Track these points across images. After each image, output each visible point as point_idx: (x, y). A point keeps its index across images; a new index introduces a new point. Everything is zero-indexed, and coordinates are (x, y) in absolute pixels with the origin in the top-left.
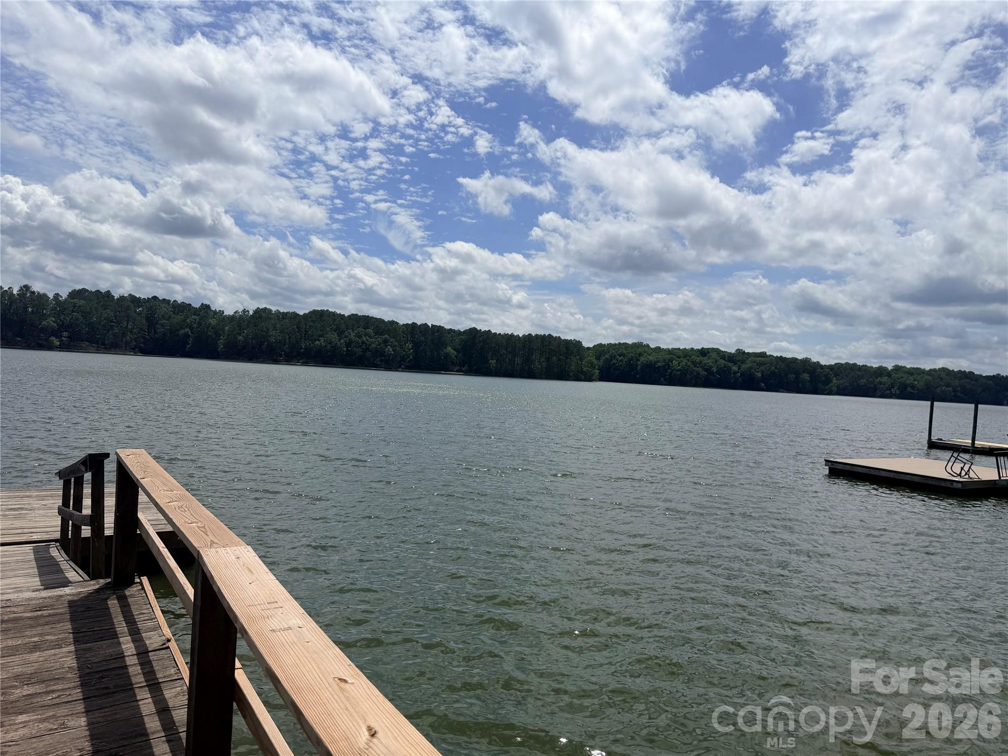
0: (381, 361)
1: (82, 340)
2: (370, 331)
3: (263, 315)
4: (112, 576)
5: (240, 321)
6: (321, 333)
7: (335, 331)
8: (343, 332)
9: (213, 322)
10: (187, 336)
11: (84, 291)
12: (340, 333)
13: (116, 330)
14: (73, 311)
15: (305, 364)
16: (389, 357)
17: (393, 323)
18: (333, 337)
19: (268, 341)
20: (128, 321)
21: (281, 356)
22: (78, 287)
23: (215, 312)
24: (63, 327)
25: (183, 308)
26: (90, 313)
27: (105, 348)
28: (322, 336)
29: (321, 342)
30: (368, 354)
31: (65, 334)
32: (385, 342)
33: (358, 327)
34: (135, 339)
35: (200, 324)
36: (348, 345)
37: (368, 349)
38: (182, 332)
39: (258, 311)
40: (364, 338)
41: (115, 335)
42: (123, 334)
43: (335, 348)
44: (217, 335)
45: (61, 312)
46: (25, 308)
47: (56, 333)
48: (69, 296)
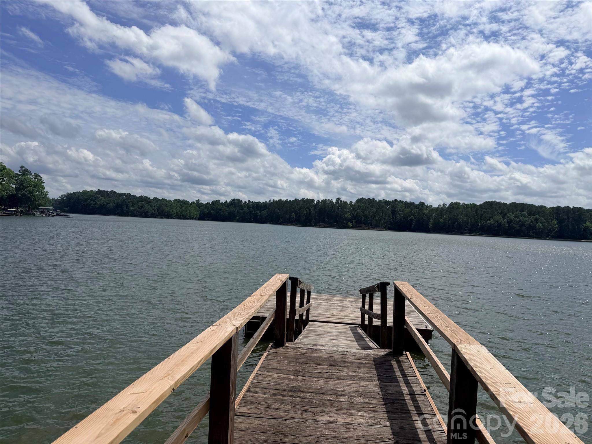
0: (533, 233)
1: (362, 224)
2: (525, 213)
3: (455, 206)
4: (392, 349)
5: (441, 210)
6: (491, 216)
7: (500, 214)
8: (506, 214)
9: (426, 212)
10: (412, 220)
11: (363, 199)
12: (504, 215)
13: (377, 218)
14: (358, 209)
15: (481, 235)
16: (539, 230)
17: (542, 207)
18: (499, 218)
19: (458, 221)
20: (383, 213)
21: (466, 230)
22: (360, 197)
23: (427, 206)
24: (354, 217)
25: (410, 205)
26: (365, 210)
27: (372, 227)
28: (492, 217)
29: (491, 221)
30: (524, 228)
31: (355, 221)
32: (536, 220)
33: (517, 211)
34: (386, 222)
35: (419, 213)
36: (509, 222)
37: (523, 225)
38: (409, 218)
39: (452, 204)
40: (521, 218)
41: (376, 220)
42: (381, 220)
43: (500, 225)
44: (429, 219)
45: (353, 210)
46: (338, 209)
47: (351, 220)
48: (356, 202)
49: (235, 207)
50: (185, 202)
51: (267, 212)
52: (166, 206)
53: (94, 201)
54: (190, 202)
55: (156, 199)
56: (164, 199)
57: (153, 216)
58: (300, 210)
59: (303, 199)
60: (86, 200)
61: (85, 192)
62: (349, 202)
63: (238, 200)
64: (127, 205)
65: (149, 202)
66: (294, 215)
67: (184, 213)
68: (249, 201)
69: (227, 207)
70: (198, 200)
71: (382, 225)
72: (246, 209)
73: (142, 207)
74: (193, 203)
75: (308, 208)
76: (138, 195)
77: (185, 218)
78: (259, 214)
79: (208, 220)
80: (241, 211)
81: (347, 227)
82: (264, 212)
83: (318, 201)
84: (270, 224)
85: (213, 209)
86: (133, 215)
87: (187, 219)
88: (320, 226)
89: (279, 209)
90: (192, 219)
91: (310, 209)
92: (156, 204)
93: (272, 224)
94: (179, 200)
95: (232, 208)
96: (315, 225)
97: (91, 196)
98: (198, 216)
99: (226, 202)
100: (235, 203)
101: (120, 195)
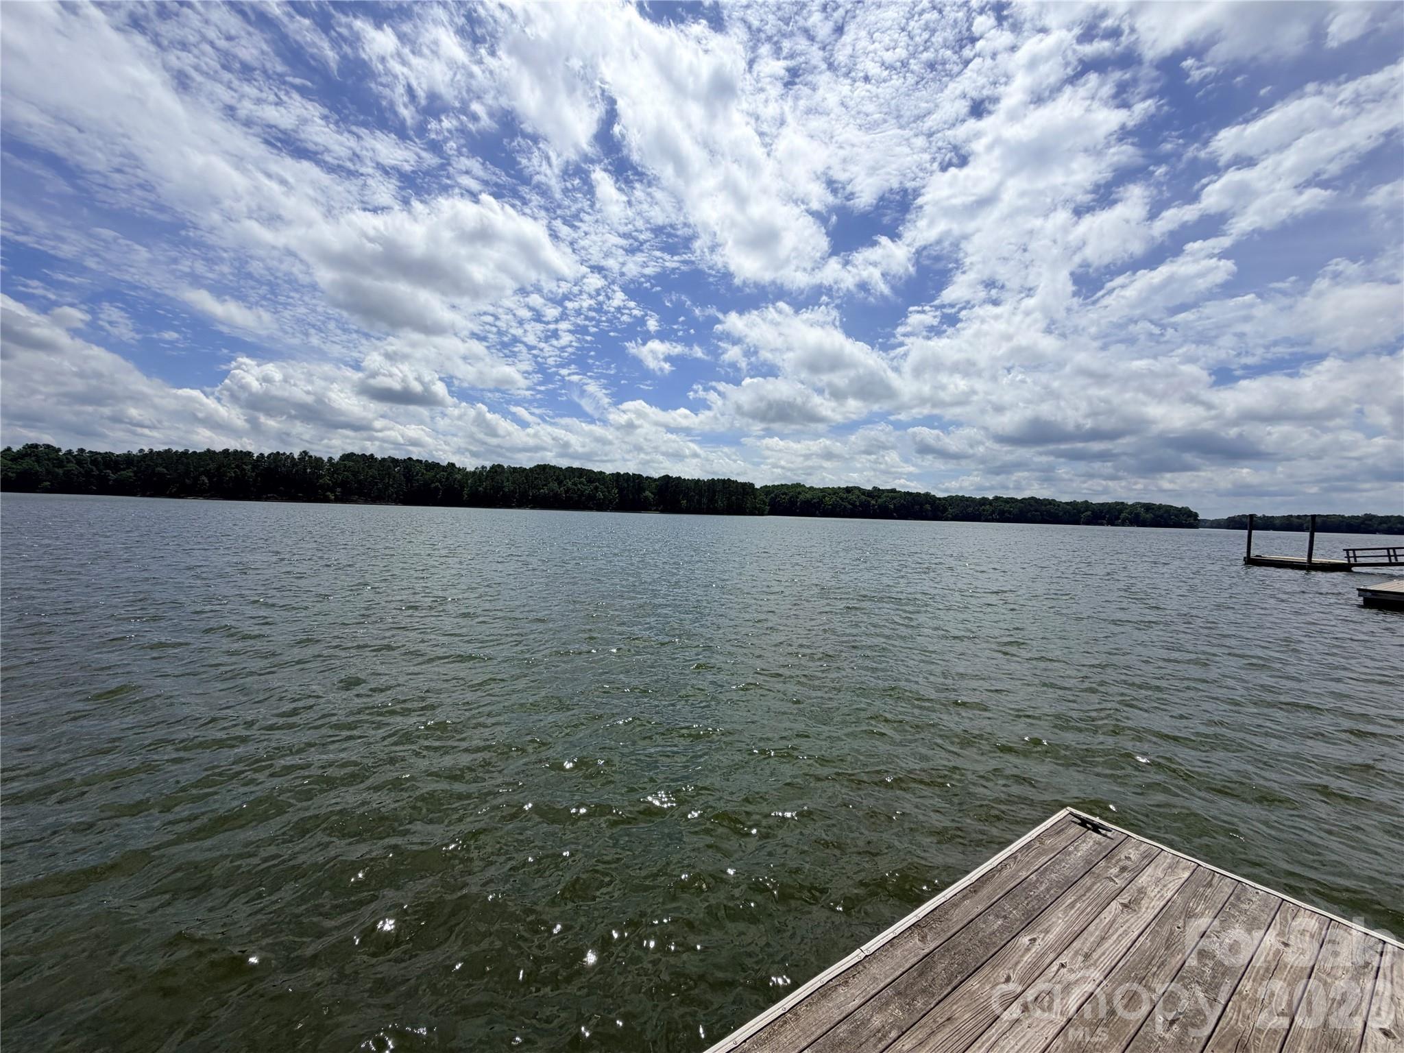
0: (595, 504)
2: (583, 480)
3: (498, 470)
5: (479, 475)
6: (544, 482)
7: (556, 480)
8: (562, 481)
9: (459, 477)
10: (437, 488)
11: (352, 454)
12: (560, 483)
14: (344, 471)
15: (533, 508)
16: (600, 500)
17: (601, 473)
18: (554, 485)
19: (503, 490)
20: (389, 478)
21: (514, 502)
22: (347, 452)
23: (459, 469)
24: (337, 484)
26: (357, 472)
27: (374, 500)
28: (546, 485)
29: (545, 491)
30: (583, 498)
31: (339, 489)
32: (596, 488)
33: (574, 478)
35: (447, 479)
36: (566, 492)
37: (582, 494)
38: (433, 485)
39: (493, 467)
40: (579, 486)
41: (379, 490)
42: (386, 489)
43: (556, 495)
44: (462, 487)
45: (335, 471)
46: (305, 469)
47: (331, 489)
62: (325, 459)
81: (326, 500)
83: (262, 454)
88: (267, 499)
96: (257, 498)
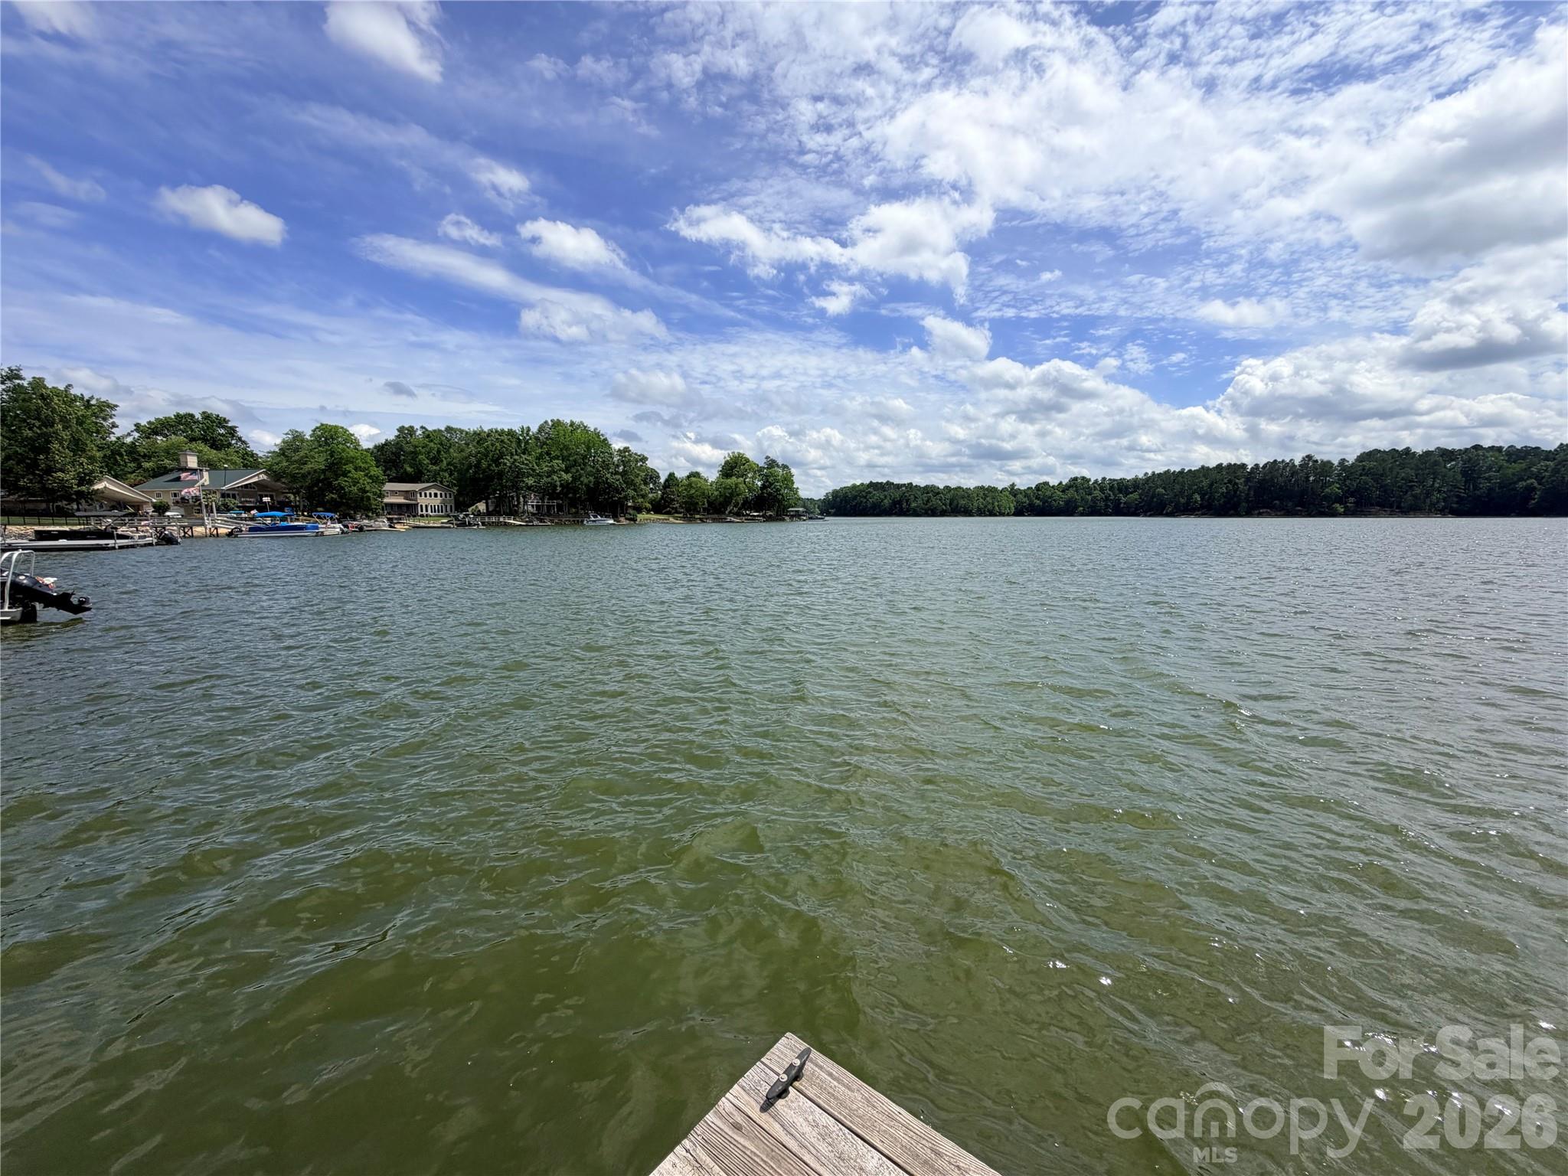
1: (1372, 505)
11: (1376, 452)
13: (1418, 491)
14: (1361, 475)
20: (1434, 479)
22: (1369, 449)
26: (1382, 475)
27: (1402, 512)
31: (1352, 500)
34: (1444, 500)
41: (1415, 497)
42: (1428, 494)
45: (1347, 477)
46: (1307, 478)
47: (1340, 500)
48: (1356, 460)
49: (1077, 491)
50: (992, 490)
51: (1140, 495)
52: (963, 497)
53: (865, 497)
54: (1000, 488)
55: (947, 487)
56: (960, 488)
57: (943, 514)
58: (1211, 485)
59: (1220, 465)
60: (855, 497)
61: (854, 487)
62: (1336, 463)
63: (1083, 478)
64: (907, 501)
65: (938, 493)
66: (1197, 497)
67: (990, 507)
68: (1104, 479)
69: (1063, 491)
70: (1013, 485)
71: (1433, 505)
72: (1097, 493)
73: (928, 501)
74: (1004, 489)
75: (1230, 481)
76: (923, 485)
77: (992, 514)
78: (1123, 500)
79: (1029, 515)
80: (1090, 498)
81: (1333, 514)
82: (1135, 496)
83: (1257, 465)
84: (1145, 516)
85: (1038, 498)
86: (916, 513)
87: (995, 515)
88: (1260, 515)
89: (1164, 488)
90: (1002, 514)
91: (1236, 484)
92: (948, 496)
93: (1150, 516)
94: (982, 488)
95: (1071, 492)
96: (1249, 514)
97: (861, 491)
98: (1013, 510)
99: (1061, 483)
100: (1077, 484)
101: (898, 486)
